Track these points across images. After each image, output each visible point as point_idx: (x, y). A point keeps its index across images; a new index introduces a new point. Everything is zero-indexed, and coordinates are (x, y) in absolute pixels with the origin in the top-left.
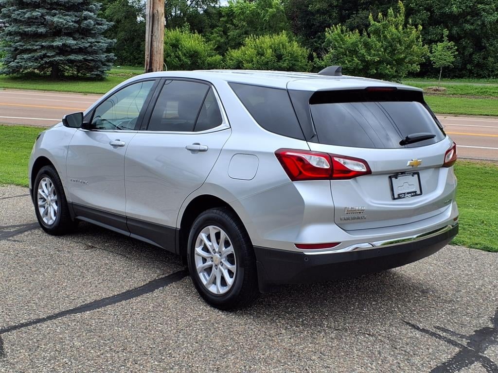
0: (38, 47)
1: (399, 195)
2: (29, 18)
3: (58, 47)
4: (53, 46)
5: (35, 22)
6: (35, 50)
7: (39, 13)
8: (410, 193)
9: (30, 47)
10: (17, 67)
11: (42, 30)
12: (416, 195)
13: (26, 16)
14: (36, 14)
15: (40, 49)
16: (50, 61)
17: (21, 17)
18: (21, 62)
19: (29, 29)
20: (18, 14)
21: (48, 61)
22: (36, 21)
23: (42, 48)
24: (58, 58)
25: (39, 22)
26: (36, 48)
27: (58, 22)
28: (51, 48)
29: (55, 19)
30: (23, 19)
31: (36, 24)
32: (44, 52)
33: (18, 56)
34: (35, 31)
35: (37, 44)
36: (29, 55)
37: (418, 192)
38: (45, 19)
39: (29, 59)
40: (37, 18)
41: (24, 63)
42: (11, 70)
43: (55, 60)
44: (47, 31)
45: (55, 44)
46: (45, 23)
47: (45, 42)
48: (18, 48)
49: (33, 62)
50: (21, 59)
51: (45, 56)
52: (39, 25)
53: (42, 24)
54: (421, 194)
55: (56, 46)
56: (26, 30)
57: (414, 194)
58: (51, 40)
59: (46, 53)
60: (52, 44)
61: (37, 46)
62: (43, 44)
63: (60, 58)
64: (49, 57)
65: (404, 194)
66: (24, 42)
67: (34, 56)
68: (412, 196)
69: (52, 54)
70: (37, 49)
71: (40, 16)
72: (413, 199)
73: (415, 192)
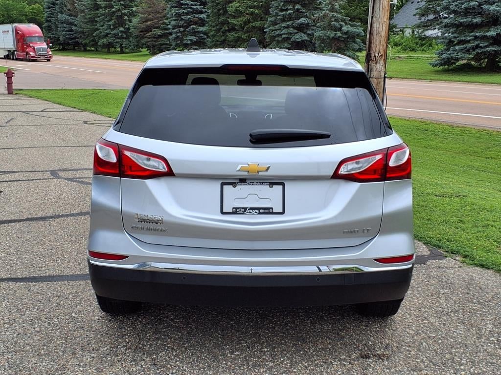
0: (471, 38)
2: (466, 9)
3: (492, 37)
4: (487, 36)
5: (472, 12)
6: (469, 42)
7: (476, 3)
9: (464, 38)
10: (448, 58)
11: (477, 20)
13: (463, 6)
14: (473, 4)
15: (473, 40)
16: (483, 52)
17: (458, 8)
18: (453, 54)
19: (465, 20)
20: (456, 5)
21: (480, 52)
22: (474, 11)
23: (475, 39)
24: (490, 49)
25: (476, 12)
26: (469, 38)
27: (494, 10)
28: (484, 38)
29: (492, 8)
30: (460, 10)
31: (473, 14)
32: (476, 43)
33: (452, 47)
34: (470, 22)
35: (471, 35)
36: (462, 46)
37: (278, 210)
38: (482, 8)
39: (461, 50)
40: (474, 8)
41: (455, 54)
42: (443, 62)
43: (487, 51)
44: (483, 21)
45: (488, 34)
46: (482, 12)
47: (480, 32)
48: (452, 40)
49: (464, 53)
50: (454, 50)
51: (477, 46)
52: (476, 15)
53: (479, 13)
54: (283, 213)
55: (490, 36)
56: (462, 21)
58: (487, 29)
59: (479, 44)
60: (487, 33)
61: (470, 36)
62: (477, 34)
63: (493, 49)
64: (481, 47)
66: (459, 34)
67: (466, 47)
68: (260, 213)
69: (484, 45)
70: (470, 40)
71: (477, 6)
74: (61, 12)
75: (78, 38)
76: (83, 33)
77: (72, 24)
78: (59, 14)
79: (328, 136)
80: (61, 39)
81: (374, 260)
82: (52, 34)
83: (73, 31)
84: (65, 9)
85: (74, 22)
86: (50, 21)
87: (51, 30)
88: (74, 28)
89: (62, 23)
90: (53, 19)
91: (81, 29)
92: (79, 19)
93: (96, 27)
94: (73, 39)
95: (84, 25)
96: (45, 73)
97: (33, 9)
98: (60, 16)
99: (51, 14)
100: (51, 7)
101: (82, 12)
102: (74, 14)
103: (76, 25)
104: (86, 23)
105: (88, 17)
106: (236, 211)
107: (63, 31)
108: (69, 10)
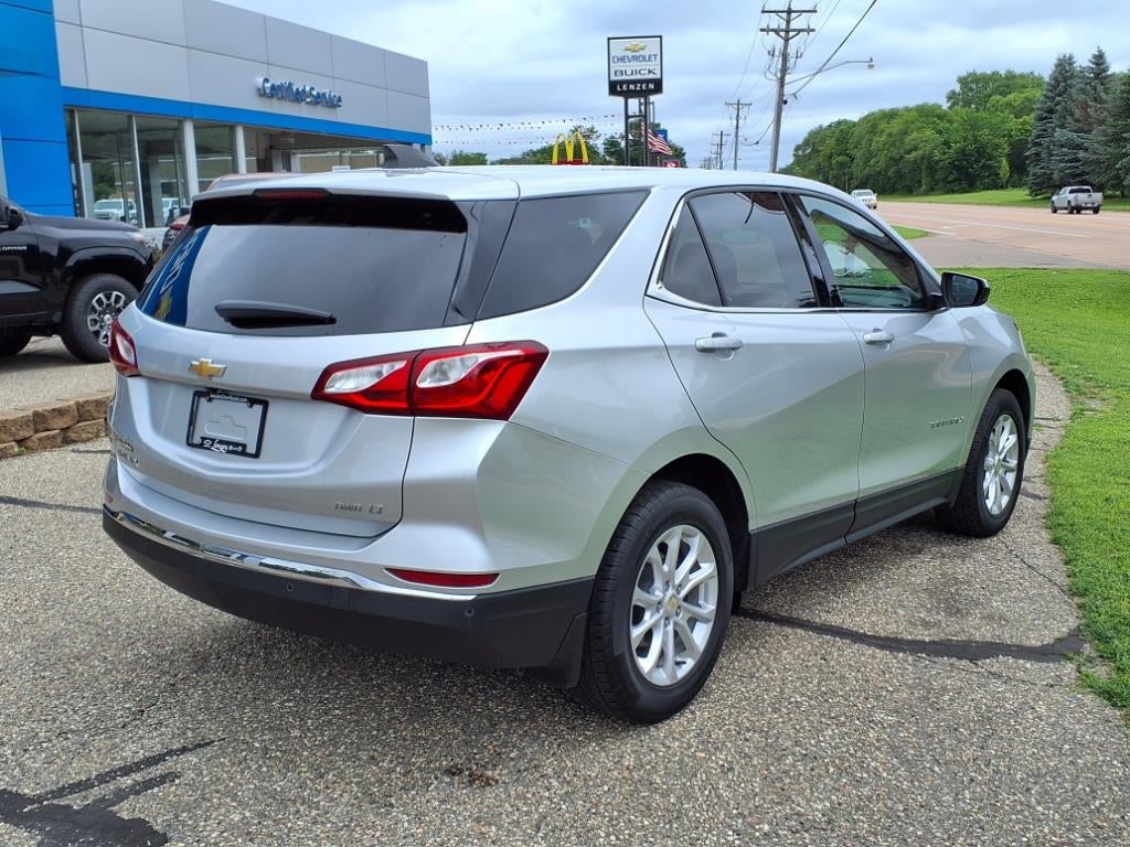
1: (203, 439)
8: (228, 443)
12: (244, 453)
37: (251, 449)
54: (256, 455)
57: (239, 450)
65: (213, 440)
68: (228, 452)
72: (230, 460)
73: (244, 446)
74: (1062, 126)
75: (1088, 174)
76: (1098, 162)
77: (1078, 147)
78: (1057, 129)
79: (332, 321)
80: (1055, 176)
81: (387, 569)
82: (1042, 168)
83: (1080, 161)
84: (1070, 119)
85: (1082, 144)
86: (1039, 144)
87: (1039, 160)
88: (1081, 154)
89: (1062, 146)
90: (1045, 141)
91: (1096, 157)
92: (1094, 138)
93: (1124, 150)
94: (1078, 175)
95: (1101, 149)
96: (974, 240)
97: (1024, 123)
98: (1058, 133)
99: (1045, 130)
100: (1046, 118)
101: (1102, 122)
102: (1086, 128)
103: (1086, 150)
104: (1106, 144)
105: (1110, 131)
106: (202, 444)
107: (1061, 161)
108: (1077, 121)
